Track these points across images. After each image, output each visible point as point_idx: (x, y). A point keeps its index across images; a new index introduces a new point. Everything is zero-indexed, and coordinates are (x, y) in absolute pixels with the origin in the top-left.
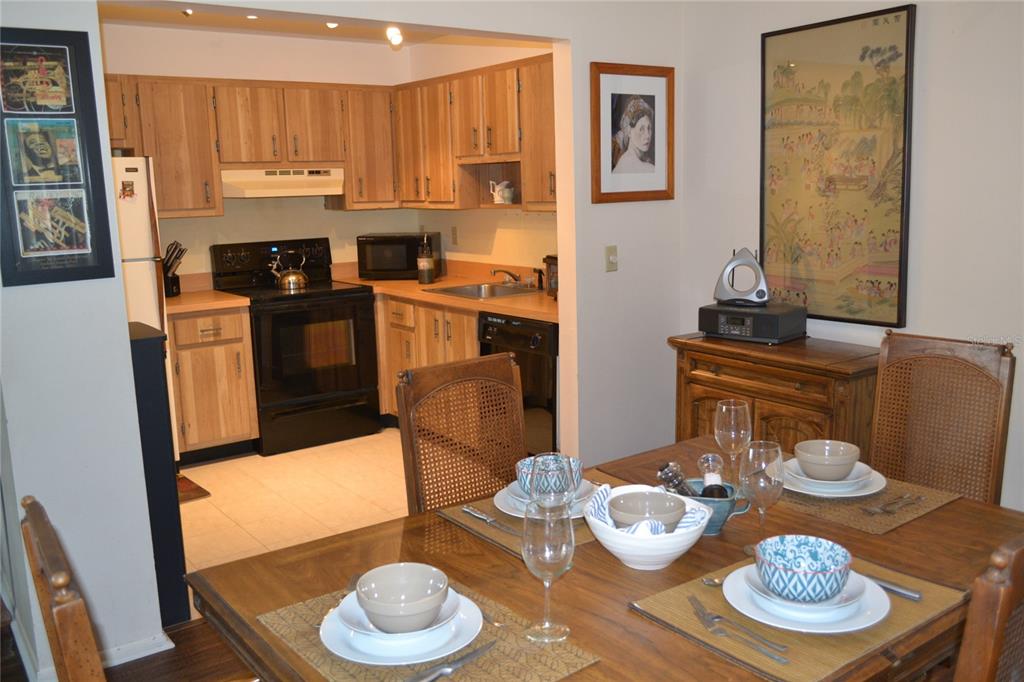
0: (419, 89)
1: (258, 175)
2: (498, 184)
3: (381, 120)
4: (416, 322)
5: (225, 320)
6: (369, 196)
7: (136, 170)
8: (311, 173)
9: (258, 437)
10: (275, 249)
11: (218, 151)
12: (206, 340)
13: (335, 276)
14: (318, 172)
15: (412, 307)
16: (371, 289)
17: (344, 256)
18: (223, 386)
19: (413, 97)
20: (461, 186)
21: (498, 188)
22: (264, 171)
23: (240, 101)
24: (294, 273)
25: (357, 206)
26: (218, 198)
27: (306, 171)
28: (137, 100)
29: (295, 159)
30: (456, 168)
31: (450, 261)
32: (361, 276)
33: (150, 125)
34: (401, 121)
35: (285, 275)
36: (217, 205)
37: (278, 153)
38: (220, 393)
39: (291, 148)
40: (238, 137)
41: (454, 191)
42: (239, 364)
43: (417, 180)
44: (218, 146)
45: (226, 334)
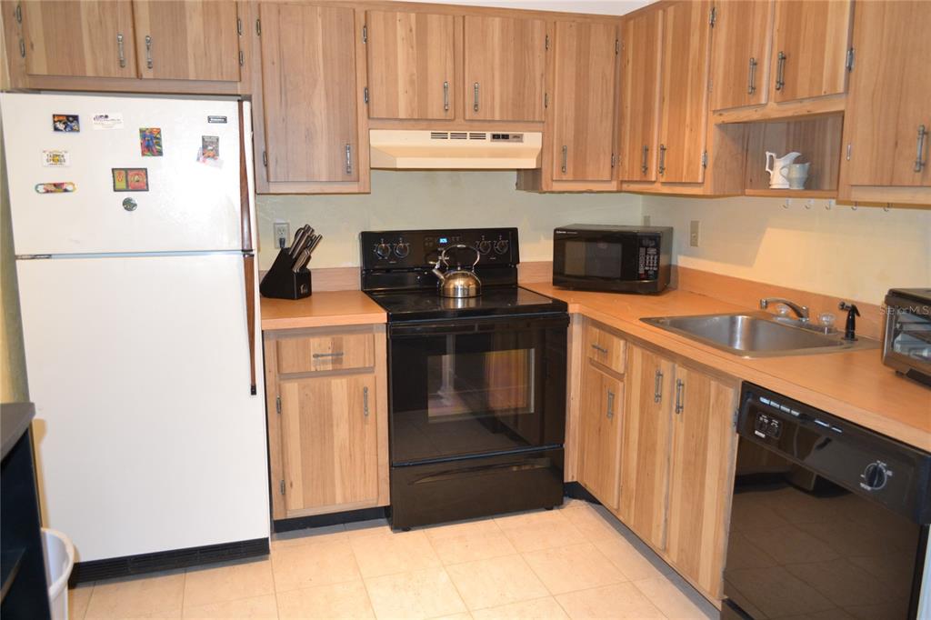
0: (661, 12)
1: (421, 138)
2: (779, 157)
3: (602, 66)
4: (628, 365)
5: (350, 342)
6: (574, 175)
7: (225, 120)
8: (495, 137)
9: (389, 504)
10: (443, 241)
11: (367, 102)
12: (321, 368)
13: (523, 279)
14: (505, 137)
15: (622, 342)
16: (564, 306)
17: (536, 253)
18: (341, 433)
19: (651, 26)
20: (717, 159)
21: (779, 163)
22: (429, 133)
23: (401, 32)
24: (463, 275)
25: (557, 187)
26: (363, 168)
27: (488, 135)
28: (259, 27)
29: (476, 116)
30: (713, 129)
31: (684, 269)
32: (556, 282)
33: (273, 63)
34: (630, 67)
35: (450, 278)
36: (362, 177)
37: (450, 107)
38: (337, 442)
39: (469, 102)
40: (396, 81)
41: (705, 166)
42: (366, 406)
43: (646, 150)
44: (367, 95)
45: (349, 361)
